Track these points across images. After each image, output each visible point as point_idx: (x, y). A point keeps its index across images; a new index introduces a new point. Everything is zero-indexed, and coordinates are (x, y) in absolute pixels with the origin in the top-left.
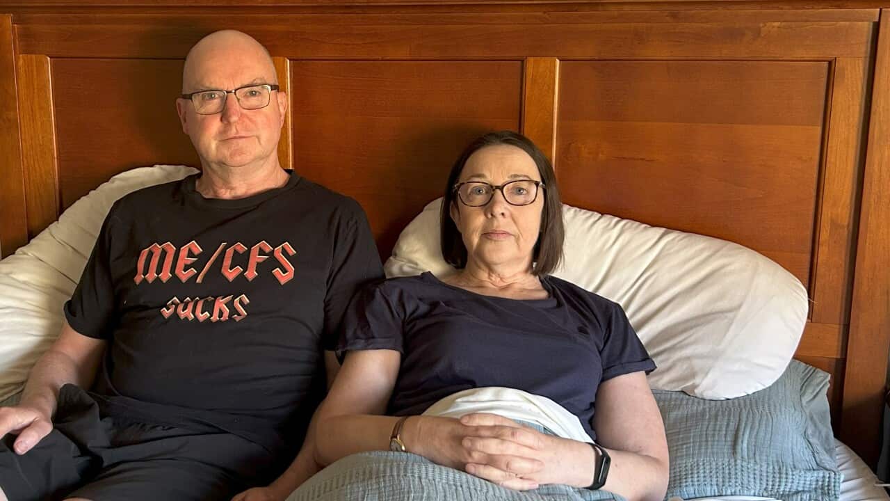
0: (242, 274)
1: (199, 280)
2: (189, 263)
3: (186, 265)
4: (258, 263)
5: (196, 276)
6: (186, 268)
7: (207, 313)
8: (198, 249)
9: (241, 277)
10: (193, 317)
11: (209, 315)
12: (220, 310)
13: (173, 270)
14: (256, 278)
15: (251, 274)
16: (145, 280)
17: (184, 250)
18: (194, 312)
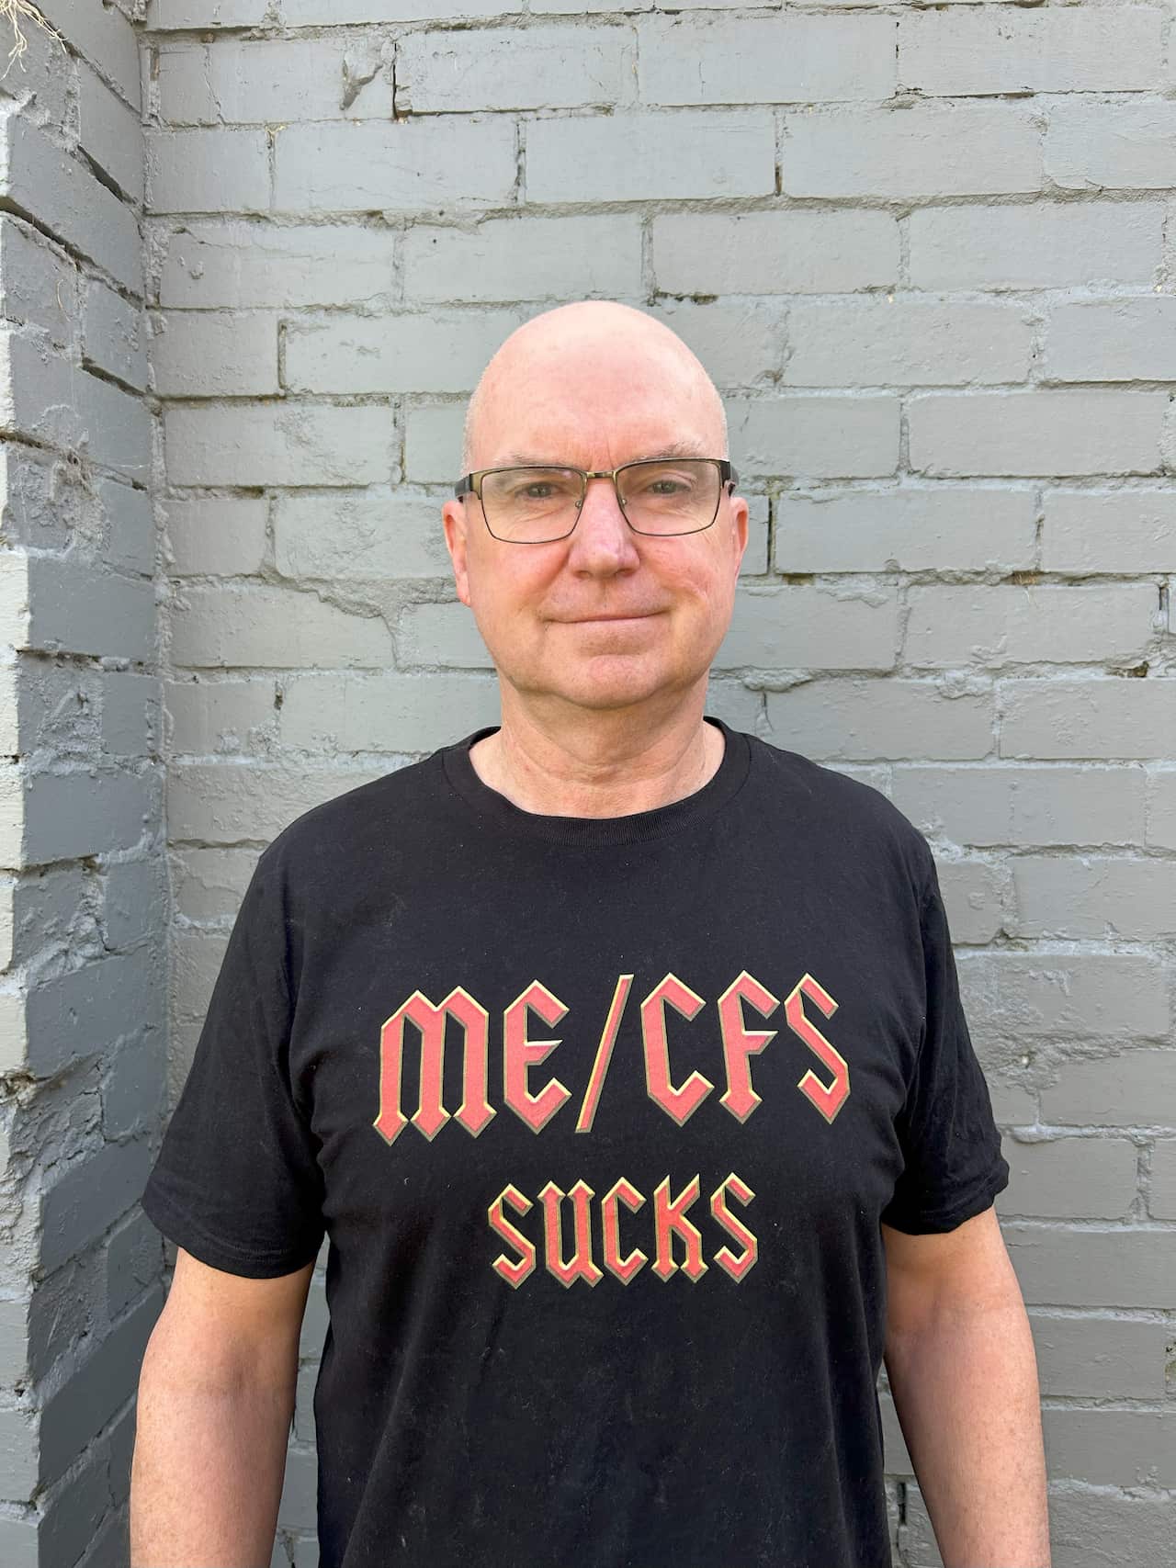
0: (712, 1100)
1: (583, 1124)
2: (538, 1060)
3: (532, 1070)
4: (753, 1059)
5: (572, 1109)
6: (537, 1079)
7: (637, 1252)
8: (554, 1009)
9: (711, 1108)
10: (599, 1273)
11: (644, 1257)
12: (674, 1236)
13: (495, 1095)
14: (758, 1113)
15: (742, 1099)
16: (410, 1130)
17: (514, 1014)
18: (598, 1258)
